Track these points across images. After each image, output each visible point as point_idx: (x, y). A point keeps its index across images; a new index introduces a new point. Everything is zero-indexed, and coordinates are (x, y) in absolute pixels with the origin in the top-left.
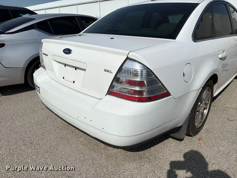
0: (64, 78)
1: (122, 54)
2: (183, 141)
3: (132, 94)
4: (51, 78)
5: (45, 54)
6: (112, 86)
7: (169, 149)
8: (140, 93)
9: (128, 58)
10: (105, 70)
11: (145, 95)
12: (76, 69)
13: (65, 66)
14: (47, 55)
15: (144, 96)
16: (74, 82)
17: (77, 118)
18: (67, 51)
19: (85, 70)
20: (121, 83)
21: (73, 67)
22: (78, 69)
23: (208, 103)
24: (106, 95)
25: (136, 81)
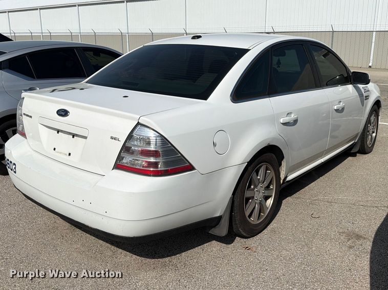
0: (55, 149)
1: (132, 119)
2: (232, 244)
3: (146, 167)
4: (33, 150)
5: (27, 115)
6: (119, 158)
7: (208, 255)
8: (155, 165)
9: (138, 124)
10: (111, 137)
11: (161, 167)
12: (73, 137)
13: (58, 133)
14: (31, 117)
15: (159, 169)
16: (70, 154)
17: (73, 203)
18: (63, 113)
19: (85, 138)
20: (132, 153)
21: (70, 133)
22: (77, 136)
23: (273, 189)
24: (113, 169)
25: (150, 151)
